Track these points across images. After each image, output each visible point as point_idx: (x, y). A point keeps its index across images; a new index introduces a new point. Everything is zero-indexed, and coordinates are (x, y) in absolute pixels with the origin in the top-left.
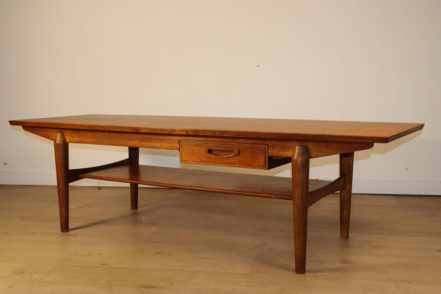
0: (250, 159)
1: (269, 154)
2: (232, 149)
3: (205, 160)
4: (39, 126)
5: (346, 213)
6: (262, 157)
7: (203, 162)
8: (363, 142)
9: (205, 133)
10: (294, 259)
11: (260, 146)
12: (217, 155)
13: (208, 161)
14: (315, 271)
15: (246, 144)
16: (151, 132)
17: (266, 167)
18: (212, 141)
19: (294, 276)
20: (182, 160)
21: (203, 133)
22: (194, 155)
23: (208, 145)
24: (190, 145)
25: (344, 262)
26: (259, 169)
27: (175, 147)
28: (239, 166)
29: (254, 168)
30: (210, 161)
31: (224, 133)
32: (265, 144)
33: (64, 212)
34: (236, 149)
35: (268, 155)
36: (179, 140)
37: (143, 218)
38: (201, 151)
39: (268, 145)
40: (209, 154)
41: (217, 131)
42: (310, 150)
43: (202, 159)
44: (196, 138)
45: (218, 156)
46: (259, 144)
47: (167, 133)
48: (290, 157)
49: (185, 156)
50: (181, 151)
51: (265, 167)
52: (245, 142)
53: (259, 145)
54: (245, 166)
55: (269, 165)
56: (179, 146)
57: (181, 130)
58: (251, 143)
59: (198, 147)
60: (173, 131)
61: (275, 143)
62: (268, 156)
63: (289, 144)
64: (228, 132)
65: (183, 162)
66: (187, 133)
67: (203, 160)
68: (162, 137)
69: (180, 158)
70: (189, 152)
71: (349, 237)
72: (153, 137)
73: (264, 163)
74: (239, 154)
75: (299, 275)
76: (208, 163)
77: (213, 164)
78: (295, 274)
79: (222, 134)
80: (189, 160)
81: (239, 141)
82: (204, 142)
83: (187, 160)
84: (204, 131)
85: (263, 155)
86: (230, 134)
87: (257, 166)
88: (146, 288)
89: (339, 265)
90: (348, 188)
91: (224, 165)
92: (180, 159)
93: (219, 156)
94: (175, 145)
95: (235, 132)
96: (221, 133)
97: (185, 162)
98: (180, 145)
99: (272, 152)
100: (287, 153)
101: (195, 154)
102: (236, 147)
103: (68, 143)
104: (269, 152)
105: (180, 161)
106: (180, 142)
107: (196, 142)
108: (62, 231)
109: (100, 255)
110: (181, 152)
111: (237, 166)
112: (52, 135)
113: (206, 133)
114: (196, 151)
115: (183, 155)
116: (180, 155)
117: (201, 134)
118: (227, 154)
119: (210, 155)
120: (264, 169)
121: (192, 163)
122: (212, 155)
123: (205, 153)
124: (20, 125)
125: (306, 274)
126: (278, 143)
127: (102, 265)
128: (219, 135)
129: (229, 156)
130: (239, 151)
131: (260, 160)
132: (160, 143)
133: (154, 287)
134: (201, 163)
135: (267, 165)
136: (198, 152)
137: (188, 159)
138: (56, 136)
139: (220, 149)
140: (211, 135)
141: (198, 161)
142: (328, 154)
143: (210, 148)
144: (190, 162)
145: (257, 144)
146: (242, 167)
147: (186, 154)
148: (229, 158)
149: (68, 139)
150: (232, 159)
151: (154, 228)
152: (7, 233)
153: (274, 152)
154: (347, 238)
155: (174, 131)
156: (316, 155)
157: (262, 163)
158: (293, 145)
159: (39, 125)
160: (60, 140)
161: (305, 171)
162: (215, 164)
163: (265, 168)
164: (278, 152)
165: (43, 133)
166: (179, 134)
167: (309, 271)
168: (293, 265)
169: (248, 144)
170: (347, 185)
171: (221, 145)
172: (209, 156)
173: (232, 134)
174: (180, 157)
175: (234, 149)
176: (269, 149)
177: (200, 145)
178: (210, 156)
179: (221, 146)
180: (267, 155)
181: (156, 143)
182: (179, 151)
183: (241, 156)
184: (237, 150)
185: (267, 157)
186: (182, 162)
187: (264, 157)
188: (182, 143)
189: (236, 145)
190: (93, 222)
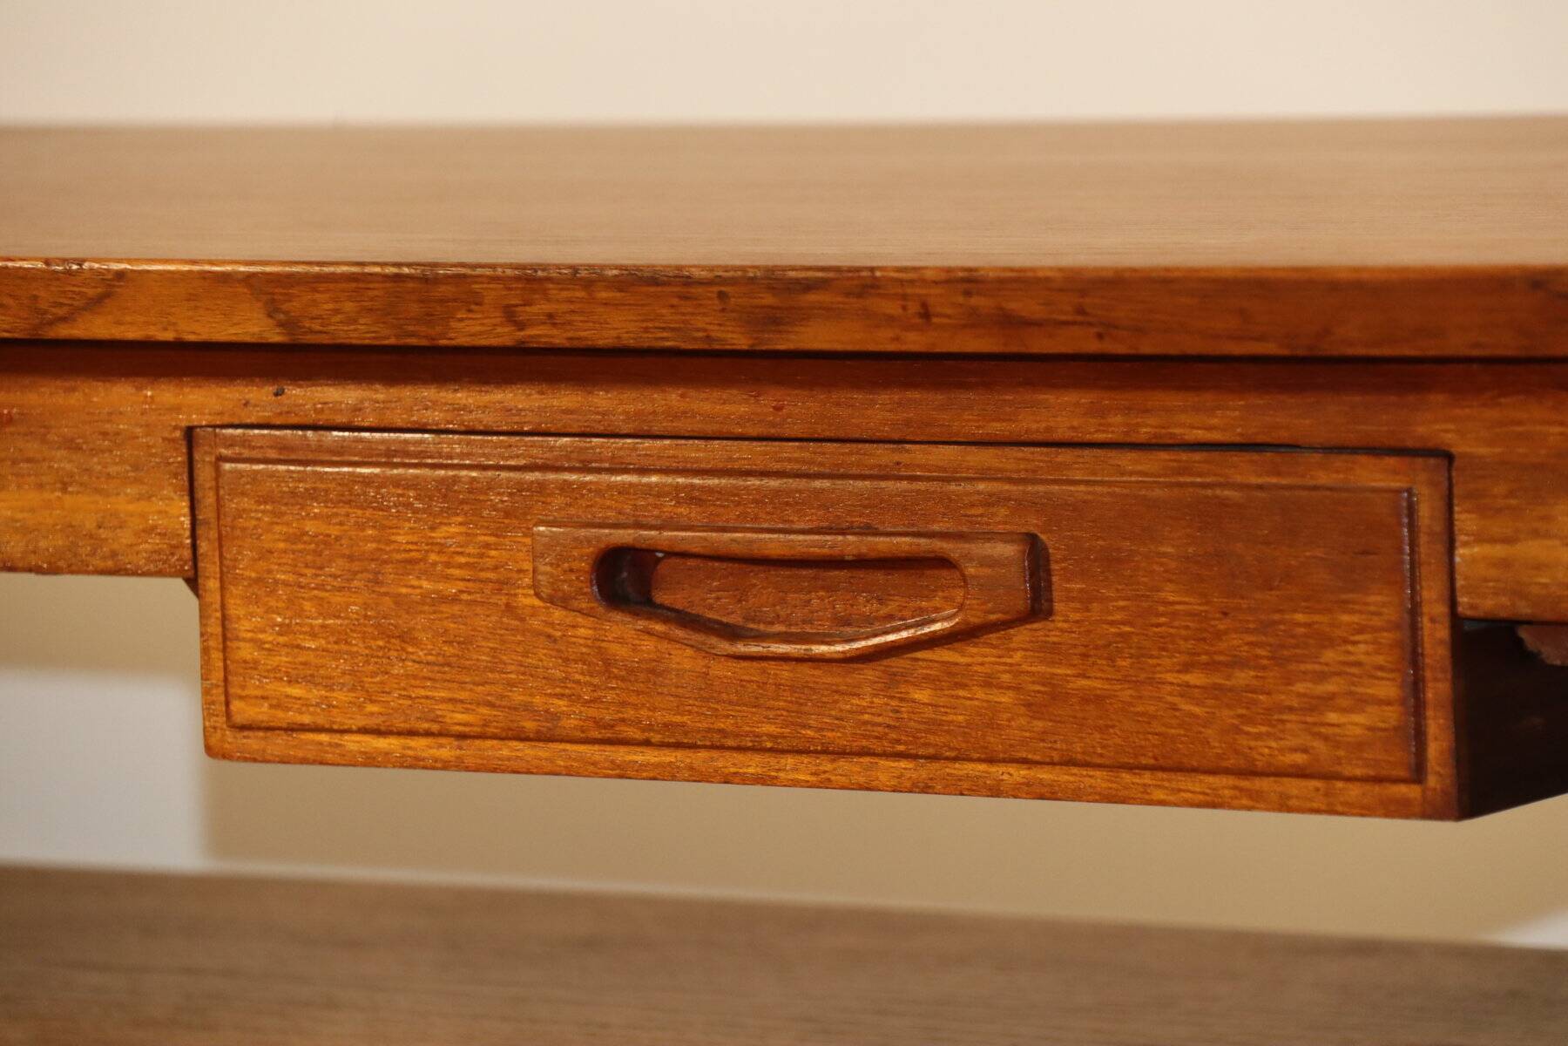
0: (1186, 668)
1: (1460, 583)
3: (560, 704)
6: (1361, 630)
7: (522, 738)
11: (1326, 473)
12: (732, 633)
13: (599, 724)
15: (1127, 459)
17: (1432, 781)
18: (656, 429)
20: (228, 714)
21: (510, 315)
22: (406, 637)
23: (599, 491)
24: (349, 494)
26: (1331, 811)
27: (126, 537)
28: (1045, 775)
29: (1256, 801)
30: (630, 713)
31: (812, 297)
32: (1405, 450)
34: (990, 536)
35: (1453, 603)
36: (190, 433)
38: (501, 585)
39: (1449, 457)
40: (618, 616)
41: (719, 281)
43: (518, 697)
44: (429, 393)
45: (741, 648)
46: (1313, 448)
49: (274, 661)
50: (213, 582)
51: (1418, 773)
52: (1116, 426)
53: (1317, 457)
55: (1465, 752)
56: (186, 521)
57: (204, 275)
58: (1200, 435)
59: (451, 530)
61: (1551, 427)
62: (1456, 619)
65: (253, 742)
66: (287, 324)
67: (537, 701)
69: (206, 692)
70: (337, 599)
73: (1392, 716)
74: (1038, 608)
77: (669, 756)
79: (773, 320)
80: (341, 720)
81: (1030, 423)
82: (538, 448)
83: (306, 719)
84: (531, 280)
85: (1382, 603)
87: (1301, 773)
91: (826, 764)
92: (208, 713)
93: (754, 649)
94: (125, 503)
95: (968, 282)
96: (769, 300)
97: (279, 739)
98: (208, 500)
99: (1505, 564)
101: (421, 620)
102: (991, 501)
104: (1461, 553)
105: (204, 736)
106: (203, 459)
107: (420, 458)
110: (214, 598)
111: (1018, 774)
114: (427, 574)
115: (246, 652)
116: (205, 651)
119: (624, 633)
120: (1402, 810)
121: (371, 760)
122: (659, 627)
123: (559, 600)
128: (741, 341)
129: (891, 638)
130: (1036, 554)
131: (1329, 687)
134: (506, 750)
135: (1436, 748)
136: (454, 599)
137: (316, 694)
139: (773, 543)
140: (629, 341)
141: (458, 718)
143: (628, 534)
144: (353, 743)
145: (1293, 447)
146: (1076, 795)
147: (285, 629)
148: (900, 660)
150: (933, 682)
153: (1532, 549)
155: (96, 304)
157: (1365, 716)
162: (699, 758)
163: (1412, 792)
166: (169, 336)
169: (1164, 455)
171: (774, 483)
172: (619, 651)
173: (926, 314)
174: (205, 678)
175: (960, 536)
176: (1465, 521)
177: (490, 486)
178: (620, 640)
179: (777, 492)
180: (1441, 609)
182: (193, 583)
183: (1051, 631)
184: (1007, 550)
185: (1436, 635)
186: (231, 739)
187: (1387, 637)
188: (227, 466)
189: (984, 475)
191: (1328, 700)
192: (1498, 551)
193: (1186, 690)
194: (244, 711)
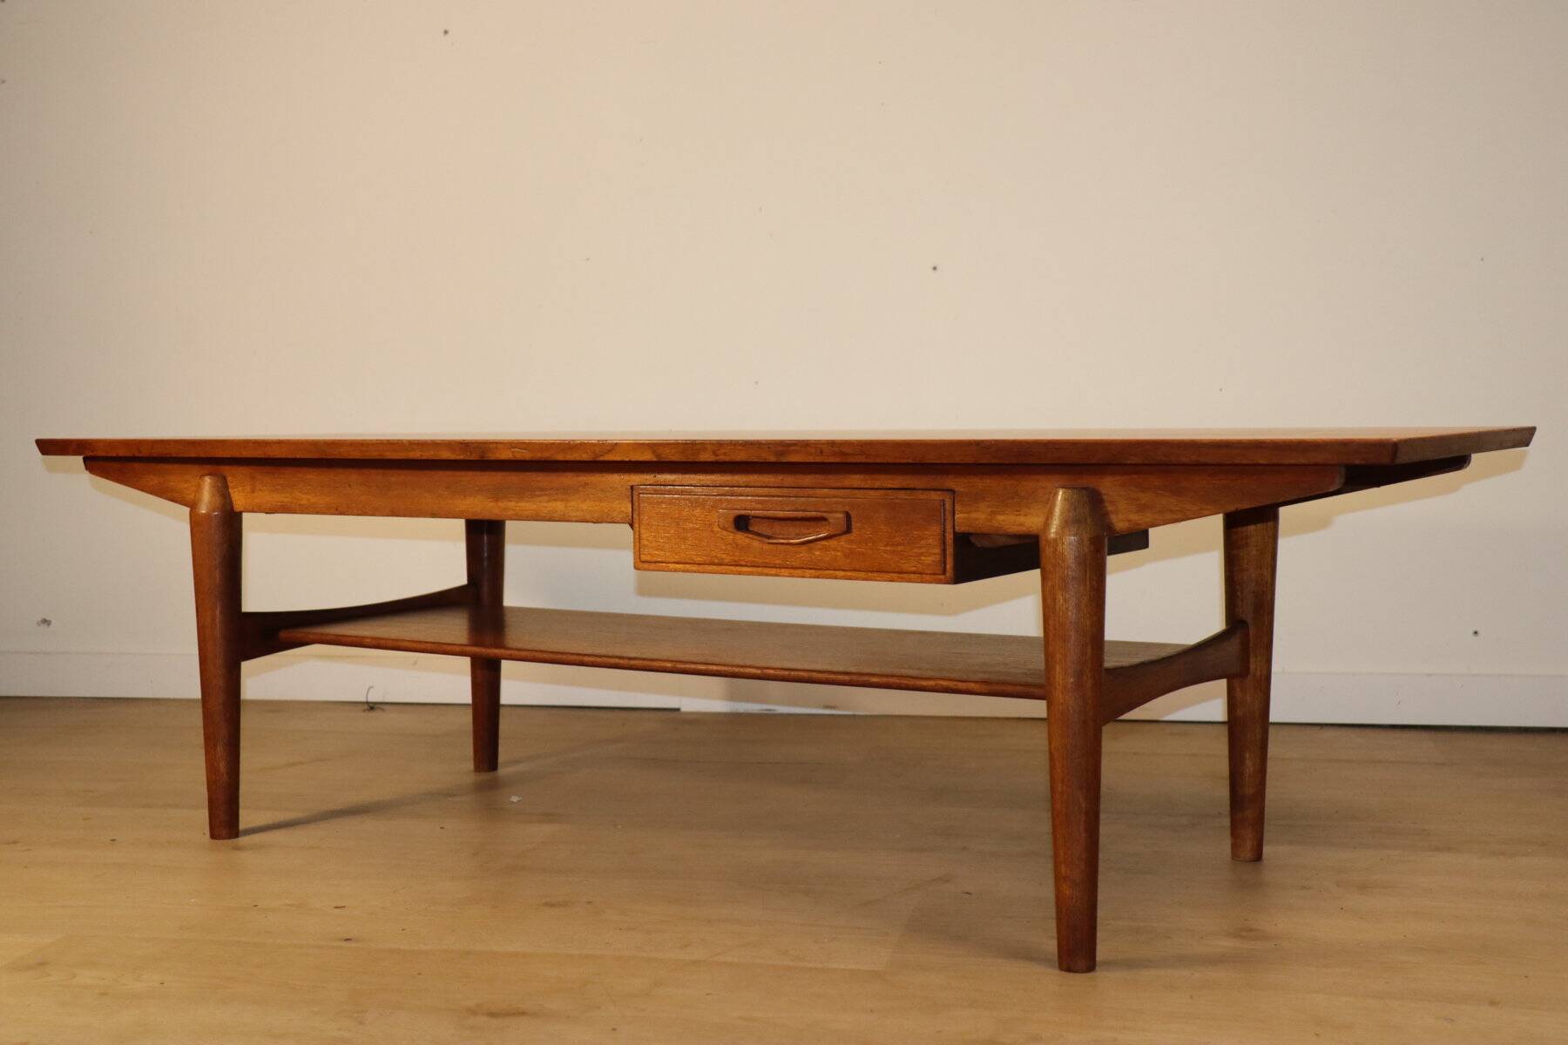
0: (886, 546)
1: (956, 524)
2: (825, 512)
3: (724, 556)
4: (137, 455)
5: (1250, 765)
6: (931, 536)
7: (715, 565)
8: (1303, 461)
9: (722, 451)
10: (1052, 925)
11: (923, 496)
12: (769, 537)
13: (737, 559)
14: (1130, 964)
15: (872, 492)
16: (527, 455)
17: (948, 574)
18: (751, 485)
19: (1051, 980)
20: (640, 559)
21: (714, 453)
22: (685, 539)
23: (736, 501)
24: (672, 503)
25: (1244, 934)
26: (922, 582)
27: (615, 514)
28: (849, 574)
29: (902, 580)
30: (742, 558)
31: (793, 448)
32: (943, 490)
33: (222, 766)
34: (836, 512)
35: (954, 528)
36: (632, 487)
37: (513, 797)
38: (710, 525)
39: (953, 492)
40: (739, 533)
41: (767, 444)
42: (1106, 504)
43: (714, 554)
44: (693, 475)
45: (771, 541)
46: (919, 489)
47: (585, 457)
48: (1035, 532)
49: (652, 545)
50: (637, 525)
51: (944, 572)
52: (869, 484)
53: (921, 492)
54: (870, 574)
55: (956, 567)
56: (630, 509)
57: (636, 444)
58: (890, 486)
59: (697, 512)
60: (609, 448)
61: (980, 483)
62: (955, 534)
63: (1029, 484)
64: (805, 445)
65: (646, 566)
66: (657, 457)
67: (718, 555)
68: (569, 479)
69: (635, 553)
70: (668, 529)
71: (1264, 857)
72: (539, 479)
73: (938, 558)
74: (848, 530)
75: (1071, 975)
76: (737, 565)
77: (751, 569)
78: (1057, 972)
79: (782, 454)
80: (668, 560)
81: (847, 482)
82: (720, 490)
83: (659, 560)
84: (720, 444)
85: (936, 529)
86: (813, 450)
87: (914, 573)
88: (492, 1015)
89: (1226, 944)
90: (1259, 673)
91: (792, 571)
92: (635, 558)
93: (775, 541)
94: (615, 505)
95: (832, 443)
96: (781, 448)
97: (653, 565)
98: (636, 504)
99: (967, 519)
100: (1022, 519)
101: (689, 534)
102: (836, 503)
103: (241, 513)
104: (957, 516)
105: (635, 564)
106: (635, 494)
107: (690, 493)
108: (213, 836)
109: (339, 910)
110: (637, 529)
111: (842, 573)
112: (186, 485)
113: (725, 454)
114: (691, 523)
115: (644, 543)
116: (635, 542)
117: (706, 457)
118: (805, 531)
119: (741, 538)
120: (940, 582)
121: (676, 571)
122: (750, 536)
123: (725, 529)
124: (76, 455)
125: (1100, 974)
126: (988, 481)
127: (340, 940)
128: (772, 459)
129: (809, 538)
130: (848, 517)
131: (923, 550)
132: (562, 500)
133: (523, 1013)
134: (711, 567)
135: (949, 566)
136: (698, 529)
137: (662, 553)
138: (199, 488)
139: (780, 514)
140: (745, 460)
141: (698, 559)
142: (1175, 516)
143: (743, 512)
144: (670, 565)
145: (915, 489)
146: (857, 579)
147: (655, 537)
148: (811, 545)
149: (239, 499)
150: (820, 549)
151: (547, 829)
152: (15, 842)
153: (974, 515)
154: (1254, 861)
155: (610, 451)
156: (1129, 521)
157: (931, 558)
158: (1044, 488)
159: (140, 452)
160: (210, 502)
161: (1088, 583)
162: (759, 570)
163: (942, 577)
164: (989, 517)
165: (154, 480)
166: (627, 459)
167: (1110, 964)
168: (1051, 945)
169: (882, 492)
170: (1252, 660)
171: (781, 499)
172: (740, 542)
173: (822, 452)
174: (634, 549)
175: (829, 512)
176: (957, 507)
177: (708, 500)
179: (781, 502)
180: (951, 531)
181: (549, 501)
182: (632, 526)
183: (854, 535)
184: (840, 515)
185: (950, 537)
186: (641, 565)
187: (937, 538)
188: (641, 496)
189: (835, 497)
190: (331, 807)
191: (922, 554)
192: (966, 515)
193: (886, 552)
194: (644, 558)
